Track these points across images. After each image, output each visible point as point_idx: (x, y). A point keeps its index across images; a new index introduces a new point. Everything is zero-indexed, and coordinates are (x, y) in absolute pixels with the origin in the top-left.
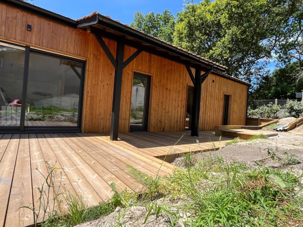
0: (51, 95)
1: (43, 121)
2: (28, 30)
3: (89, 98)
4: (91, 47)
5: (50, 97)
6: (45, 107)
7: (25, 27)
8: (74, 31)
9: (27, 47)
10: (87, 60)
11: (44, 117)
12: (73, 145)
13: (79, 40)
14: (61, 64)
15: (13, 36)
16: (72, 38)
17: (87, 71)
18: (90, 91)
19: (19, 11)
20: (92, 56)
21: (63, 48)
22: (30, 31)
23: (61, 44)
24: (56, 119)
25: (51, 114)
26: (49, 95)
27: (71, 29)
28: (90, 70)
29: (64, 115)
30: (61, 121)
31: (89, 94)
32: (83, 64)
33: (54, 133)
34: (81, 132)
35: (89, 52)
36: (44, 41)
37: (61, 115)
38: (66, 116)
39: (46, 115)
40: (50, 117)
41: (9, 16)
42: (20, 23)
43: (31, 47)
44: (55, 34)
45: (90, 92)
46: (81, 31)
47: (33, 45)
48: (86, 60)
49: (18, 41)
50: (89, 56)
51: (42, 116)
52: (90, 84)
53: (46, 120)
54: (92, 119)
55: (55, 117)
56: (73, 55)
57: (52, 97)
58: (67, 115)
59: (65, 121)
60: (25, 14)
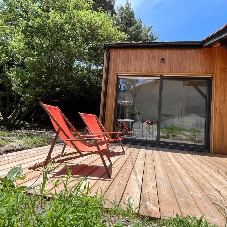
0: (173, 116)
1: (168, 139)
2: (162, 63)
3: (217, 115)
4: (217, 62)
5: (172, 118)
6: (167, 127)
7: (160, 61)
8: (200, 51)
9: (161, 76)
10: (214, 75)
11: (169, 135)
12: (208, 163)
13: (204, 59)
14: (184, 86)
15: (153, 71)
16: (197, 58)
17: (215, 87)
18: (219, 107)
19: (156, 50)
20: (219, 70)
21: (189, 70)
22: (164, 63)
23: (187, 67)
24: (178, 137)
25: (174, 133)
26: (171, 116)
27: (196, 51)
28: (217, 86)
29: (186, 134)
30: (183, 140)
31: (218, 111)
32: (209, 81)
33: (183, 150)
34: (209, 152)
35: (216, 67)
36: (174, 68)
37: (183, 135)
38: (187, 136)
39: (170, 134)
40: (173, 136)
41: (150, 57)
42: (157, 59)
43: (164, 76)
44: (183, 59)
45: (219, 109)
46: (206, 49)
47: (166, 73)
48: (212, 77)
49: (156, 73)
50: (215, 71)
51: (167, 134)
52: (218, 101)
53: (170, 138)
54: (222, 139)
55: (178, 136)
56: (199, 74)
57: (174, 118)
58: (188, 134)
59: (187, 140)
60: (160, 51)
